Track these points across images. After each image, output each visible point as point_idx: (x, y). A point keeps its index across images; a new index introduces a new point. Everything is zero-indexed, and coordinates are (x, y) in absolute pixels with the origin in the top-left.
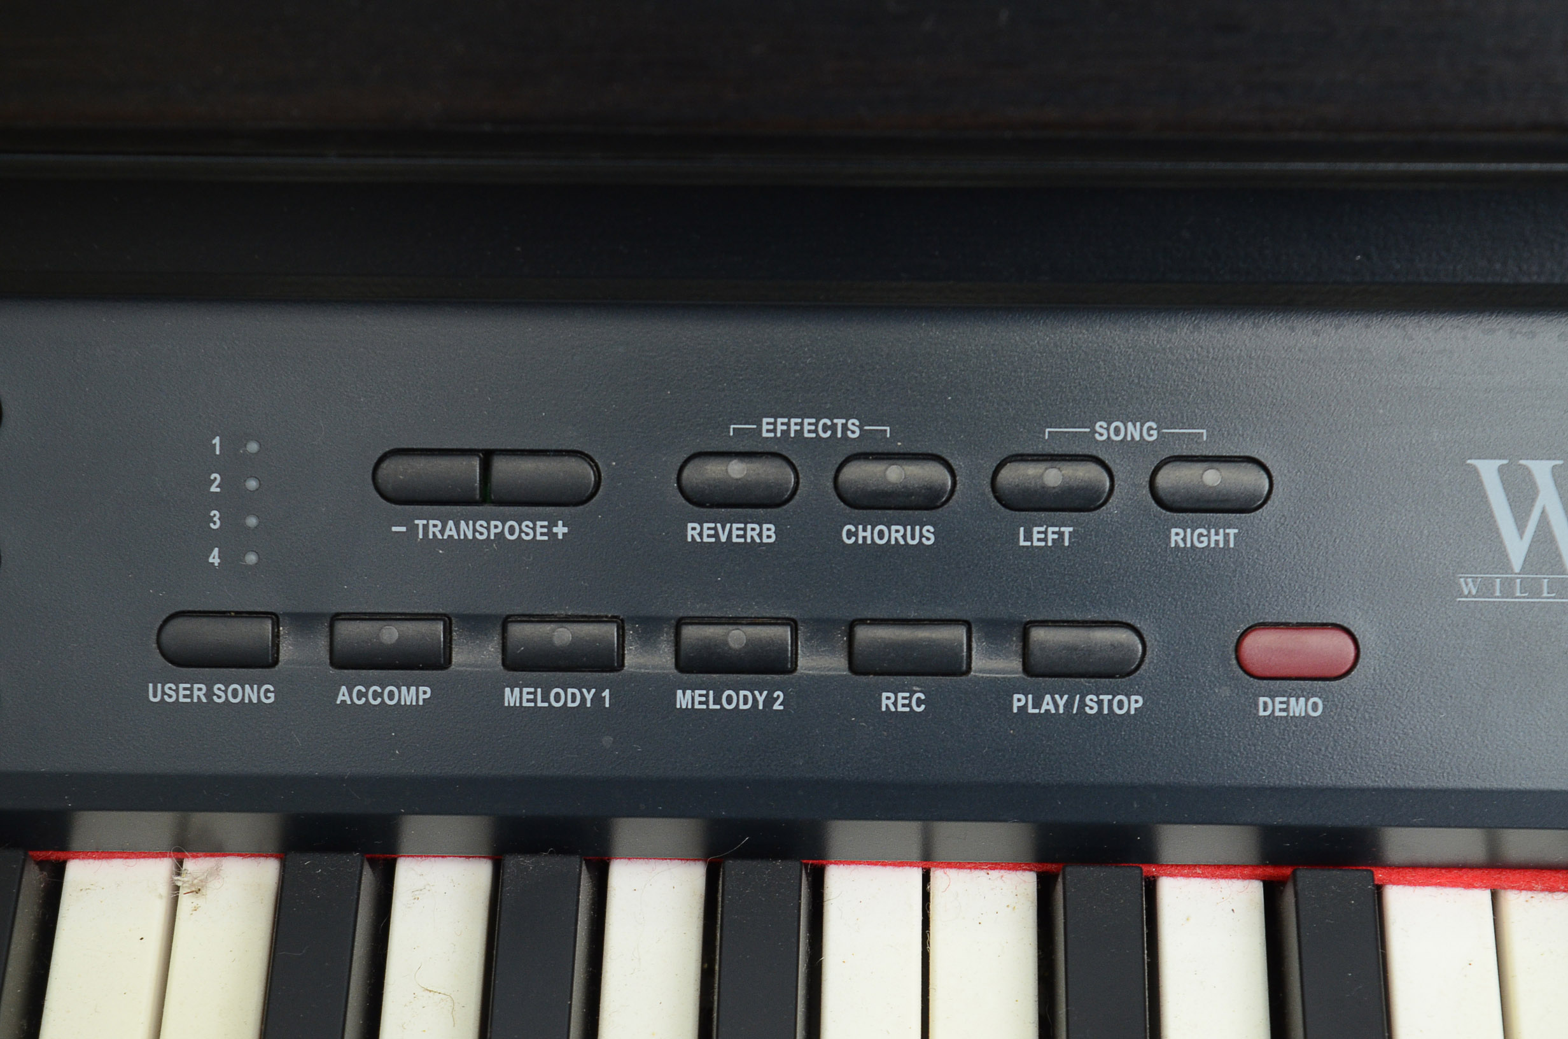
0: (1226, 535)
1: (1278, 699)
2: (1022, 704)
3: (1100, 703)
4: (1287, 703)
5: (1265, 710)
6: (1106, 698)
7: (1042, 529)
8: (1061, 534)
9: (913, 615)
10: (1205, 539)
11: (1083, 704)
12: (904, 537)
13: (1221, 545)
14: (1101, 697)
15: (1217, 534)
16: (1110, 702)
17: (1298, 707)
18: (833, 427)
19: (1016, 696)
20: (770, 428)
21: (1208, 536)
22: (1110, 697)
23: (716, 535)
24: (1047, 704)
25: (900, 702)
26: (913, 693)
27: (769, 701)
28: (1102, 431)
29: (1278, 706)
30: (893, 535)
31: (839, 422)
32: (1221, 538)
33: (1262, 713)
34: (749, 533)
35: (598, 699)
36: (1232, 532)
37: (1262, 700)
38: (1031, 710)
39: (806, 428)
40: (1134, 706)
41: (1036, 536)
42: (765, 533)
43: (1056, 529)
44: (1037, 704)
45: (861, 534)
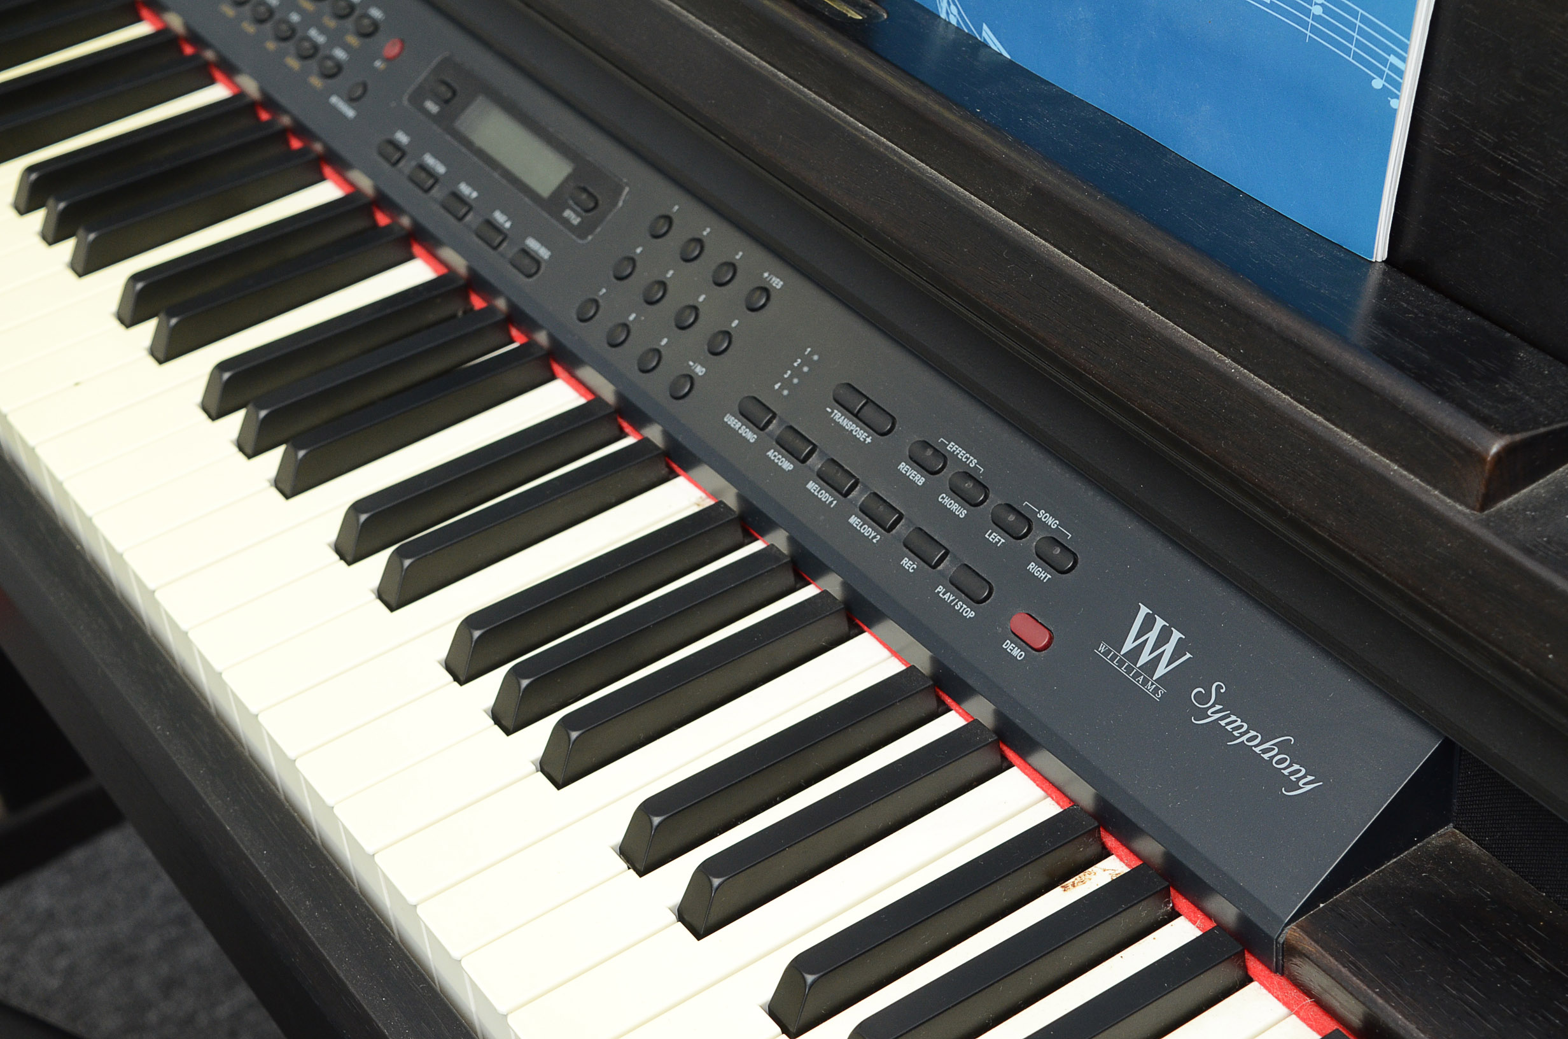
0: (1046, 576)
1: (1012, 645)
2: (940, 590)
3: (962, 607)
4: (1014, 648)
5: (1006, 645)
6: (965, 606)
7: (996, 535)
8: (1000, 540)
9: (936, 538)
10: (1039, 573)
11: (956, 604)
12: (956, 509)
13: (1042, 579)
14: (964, 605)
15: (1044, 574)
16: (965, 609)
17: (1016, 652)
18: (968, 459)
19: (941, 587)
20: (952, 447)
21: (1041, 573)
22: (966, 607)
23: (907, 472)
24: (946, 597)
25: (908, 564)
26: (914, 564)
27: (875, 537)
28: (1042, 514)
29: (1011, 647)
30: (954, 507)
31: (972, 458)
32: (1044, 576)
33: (1004, 646)
34: (916, 478)
35: (831, 502)
36: (1049, 576)
37: (1008, 641)
38: (941, 595)
39: (961, 454)
40: (970, 615)
41: (992, 536)
42: (920, 481)
43: (1000, 538)
44: (943, 594)
45: (945, 500)
